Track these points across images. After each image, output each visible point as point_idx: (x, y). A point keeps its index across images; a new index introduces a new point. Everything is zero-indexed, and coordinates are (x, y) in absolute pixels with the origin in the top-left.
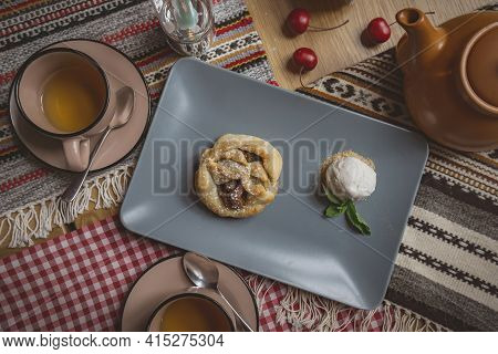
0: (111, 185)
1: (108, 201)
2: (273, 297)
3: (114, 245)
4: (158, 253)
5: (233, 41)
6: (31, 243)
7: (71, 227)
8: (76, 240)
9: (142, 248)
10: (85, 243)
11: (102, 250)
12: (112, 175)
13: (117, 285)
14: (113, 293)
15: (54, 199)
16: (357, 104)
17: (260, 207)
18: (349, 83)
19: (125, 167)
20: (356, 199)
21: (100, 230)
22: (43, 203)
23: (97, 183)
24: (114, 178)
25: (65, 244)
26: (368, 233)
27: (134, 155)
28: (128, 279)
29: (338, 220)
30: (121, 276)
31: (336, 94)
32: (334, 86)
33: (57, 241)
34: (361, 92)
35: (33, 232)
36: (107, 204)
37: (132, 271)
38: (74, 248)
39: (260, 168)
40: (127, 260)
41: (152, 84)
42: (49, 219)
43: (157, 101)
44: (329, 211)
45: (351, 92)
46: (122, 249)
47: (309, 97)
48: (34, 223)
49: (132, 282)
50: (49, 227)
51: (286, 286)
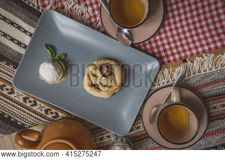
0: (164, 79)
1: (166, 71)
2: (93, 20)
3: (165, 51)
4: (145, 45)
5: (102, 141)
6: (204, 55)
7: (185, 61)
8: (183, 55)
9: (152, 48)
10: (179, 53)
11: (171, 49)
12: (163, 83)
13: (165, 32)
14: (167, 28)
15: (192, 75)
16: (44, 105)
17: (95, 63)
18: (47, 115)
19: (157, 87)
20: (50, 62)
21: (171, 58)
22: (197, 73)
23: (171, 80)
24: (162, 82)
25: (188, 53)
26: (46, 45)
27: (152, 92)
28: (160, 34)
29: (60, 52)
30: (163, 36)
31: (53, 111)
32: (54, 115)
33: (192, 55)
34: (42, 111)
35: (203, 60)
36: (166, 70)
37: (158, 38)
38: (184, 51)
39: (93, 81)
40: (159, 43)
41: (141, 125)
42: (195, 65)
43: (137, 117)
44: (63, 57)
45: (46, 111)
46: (161, 49)
47: (67, 111)
48: (202, 64)
49: (158, 32)
50: (195, 62)
51: (87, 25)
